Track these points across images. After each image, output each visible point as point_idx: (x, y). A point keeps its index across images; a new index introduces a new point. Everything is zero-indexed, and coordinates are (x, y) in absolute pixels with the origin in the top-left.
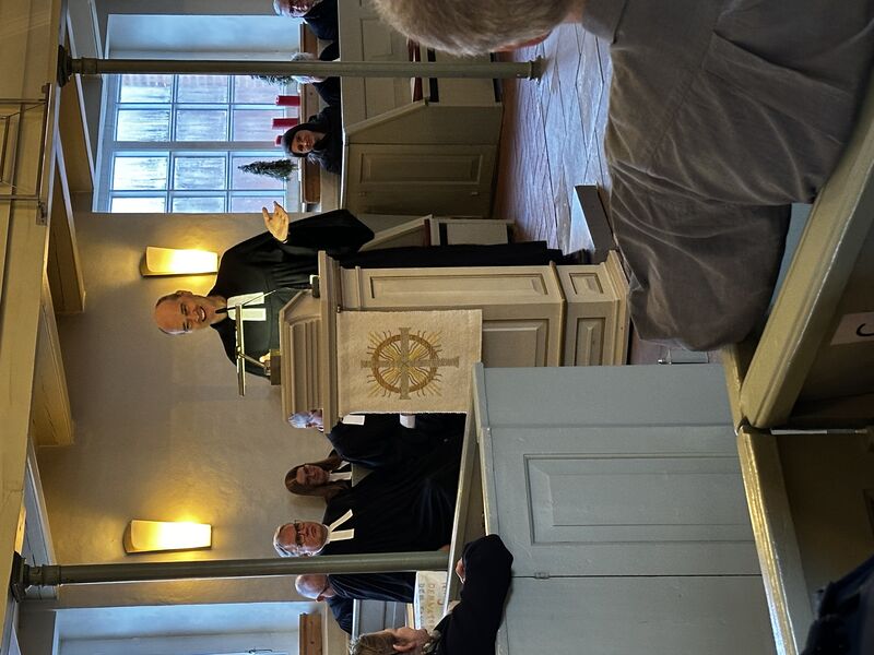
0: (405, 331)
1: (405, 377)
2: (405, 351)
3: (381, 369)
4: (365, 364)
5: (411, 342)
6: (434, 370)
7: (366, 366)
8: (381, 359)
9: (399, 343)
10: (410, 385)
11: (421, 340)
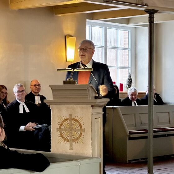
0: (84, 130)
1: (65, 130)
2: (76, 130)
3: (69, 121)
4: (71, 115)
5: (79, 132)
6: (68, 141)
7: (70, 116)
8: (73, 121)
9: (79, 128)
10: (62, 132)
11: (80, 136)
